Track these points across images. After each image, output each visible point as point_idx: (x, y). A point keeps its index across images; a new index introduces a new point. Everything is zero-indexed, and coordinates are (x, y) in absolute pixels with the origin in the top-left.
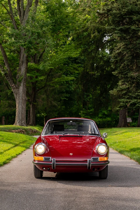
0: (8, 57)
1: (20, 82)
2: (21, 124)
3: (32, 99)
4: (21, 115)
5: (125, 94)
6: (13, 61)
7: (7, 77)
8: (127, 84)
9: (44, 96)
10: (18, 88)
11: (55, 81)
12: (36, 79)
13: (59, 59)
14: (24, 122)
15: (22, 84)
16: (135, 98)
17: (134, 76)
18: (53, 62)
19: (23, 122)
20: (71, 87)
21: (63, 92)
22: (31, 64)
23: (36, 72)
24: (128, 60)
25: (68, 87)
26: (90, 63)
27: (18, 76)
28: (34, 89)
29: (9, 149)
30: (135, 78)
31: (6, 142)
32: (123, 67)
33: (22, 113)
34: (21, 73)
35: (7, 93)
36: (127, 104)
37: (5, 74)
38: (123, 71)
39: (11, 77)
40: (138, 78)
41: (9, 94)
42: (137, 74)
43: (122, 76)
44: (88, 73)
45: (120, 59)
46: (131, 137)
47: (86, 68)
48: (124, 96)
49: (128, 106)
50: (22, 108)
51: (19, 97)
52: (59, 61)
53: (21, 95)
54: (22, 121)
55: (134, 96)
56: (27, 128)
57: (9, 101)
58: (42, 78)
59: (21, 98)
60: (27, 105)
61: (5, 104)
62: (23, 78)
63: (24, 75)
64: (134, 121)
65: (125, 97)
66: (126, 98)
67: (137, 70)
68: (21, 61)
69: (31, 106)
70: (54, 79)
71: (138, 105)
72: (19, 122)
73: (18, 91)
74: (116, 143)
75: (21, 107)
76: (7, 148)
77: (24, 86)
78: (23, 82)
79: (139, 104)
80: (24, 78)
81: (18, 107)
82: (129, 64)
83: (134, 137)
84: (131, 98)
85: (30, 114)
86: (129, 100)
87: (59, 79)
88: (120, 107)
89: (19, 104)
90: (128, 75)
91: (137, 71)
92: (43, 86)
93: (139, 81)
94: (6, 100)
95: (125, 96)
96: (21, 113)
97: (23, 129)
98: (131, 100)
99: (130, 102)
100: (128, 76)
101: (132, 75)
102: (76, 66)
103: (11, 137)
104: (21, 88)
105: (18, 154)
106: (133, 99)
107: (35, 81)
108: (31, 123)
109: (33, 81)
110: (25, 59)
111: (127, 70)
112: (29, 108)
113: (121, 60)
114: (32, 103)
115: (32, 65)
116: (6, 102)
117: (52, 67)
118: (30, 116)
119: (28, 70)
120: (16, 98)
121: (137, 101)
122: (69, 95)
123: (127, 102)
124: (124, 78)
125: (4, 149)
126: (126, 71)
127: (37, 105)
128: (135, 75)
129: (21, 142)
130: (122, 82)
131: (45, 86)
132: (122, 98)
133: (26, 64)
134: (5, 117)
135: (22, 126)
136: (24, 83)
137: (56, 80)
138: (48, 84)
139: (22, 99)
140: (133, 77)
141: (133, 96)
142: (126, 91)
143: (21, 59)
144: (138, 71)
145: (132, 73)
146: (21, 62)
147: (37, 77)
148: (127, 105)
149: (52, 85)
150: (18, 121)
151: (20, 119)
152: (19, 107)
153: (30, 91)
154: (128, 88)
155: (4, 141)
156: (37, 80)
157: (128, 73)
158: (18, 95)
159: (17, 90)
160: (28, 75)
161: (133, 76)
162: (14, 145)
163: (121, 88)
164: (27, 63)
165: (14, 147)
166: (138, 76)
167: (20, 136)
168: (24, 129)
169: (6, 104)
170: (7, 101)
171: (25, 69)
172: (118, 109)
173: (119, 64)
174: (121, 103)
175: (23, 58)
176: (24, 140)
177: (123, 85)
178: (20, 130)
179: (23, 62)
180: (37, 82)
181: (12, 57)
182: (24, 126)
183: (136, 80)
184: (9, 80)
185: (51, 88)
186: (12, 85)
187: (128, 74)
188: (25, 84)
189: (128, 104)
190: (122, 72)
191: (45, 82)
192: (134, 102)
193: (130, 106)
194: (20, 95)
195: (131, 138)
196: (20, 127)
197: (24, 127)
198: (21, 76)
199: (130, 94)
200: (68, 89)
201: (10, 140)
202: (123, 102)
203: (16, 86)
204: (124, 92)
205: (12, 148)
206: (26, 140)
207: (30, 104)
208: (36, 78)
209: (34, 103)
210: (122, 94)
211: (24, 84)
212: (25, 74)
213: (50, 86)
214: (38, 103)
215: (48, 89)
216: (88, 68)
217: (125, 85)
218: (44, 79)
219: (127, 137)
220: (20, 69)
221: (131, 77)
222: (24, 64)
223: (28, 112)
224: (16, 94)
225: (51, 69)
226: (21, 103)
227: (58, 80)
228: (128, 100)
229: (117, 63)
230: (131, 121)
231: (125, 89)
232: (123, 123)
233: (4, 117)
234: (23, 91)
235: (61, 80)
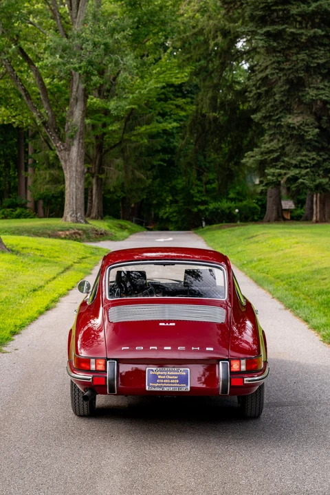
0: (48, 87)
1: (72, 137)
2: (75, 218)
3: (97, 168)
4: (74, 201)
5: (277, 159)
6: (58, 94)
7: (47, 128)
8: (281, 139)
9: (119, 161)
10: (68, 149)
11: (140, 132)
12: (102, 130)
13: (147, 89)
14: (81, 216)
15: (76, 142)
16: (296, 166)
17: (294, 124)
18: (135, 95)
19: (79, 214)
20: (172, 140)
21: (157, 151)
22: (94, 100)
23: (103, 115)
24: (282, 91)
25: (168, 141)
26: (208, 97)
27: (68, 127)
28: (100, 148)
29: (55, 278)
30: (296, 127)
31: (49, 261)
32: (272, 106)
33: (76, 198)
34: (74, 120)
35: (47, 157)
36: (279, 179)
37: (44, 123)
38: (271, 114)
39: (54, 129)
40: (302, 127)
41: (51, 158)
42: (299, 119)
43: (271, 123)
44: (204, 116)
45: (266, 91)
47: (200, 106)
48: (274, 164)
49: (282, 182)
50: (77, 188)
51: (71, 167)
52: (148, 94)
53: (74, 163)
54: (77, 214)
55: (294, 162)
56: (86, 227)
57: (52, 172)
58: (115, 127)
59: (74, 169)
60: (86, 179)
61: (44, 176)
62: (77, 130)
63: (79, 124)
64: (300, 205)
65: (276, 165)
66: (279, 167)
67: (299, 112)
68: (73, 97)
69: (94, 181)
70: (139, 127)
71: (301, 180)
72: (71, 216)
73: (69, 155)
74: (251, 262)
75: (75, 185)
76: (52, 276)
77: (80, 145)
78: (78, 139)
79: (304, 179)
80: (79, 131)
81: (70, 186)
82: (284, 99)
84: (287, 166)
85: (92, 196)
86: (285, 171)
87: (148, 127)
88: (266, 185)
89: (70, 181)
90: (281, 121)
91: (299, 113)
92: (118, 142)
93: (303, 132)
94: (46, 169)
95: (277, 162)
96: (74, 198)
97: (79, 230)
98: (288, 171)
99: (285, 174)
100: (282, 124)
101: (290, 121)
102: (180, 101)
103: (57, 252)
104: (75, 150)
105: (70, 288)
106: (292, 168)
107: (101, 133)
108: (94, 215)
109: (99, 132)
110: (81, 92)
111: (281, 112)
112: (90, 183)
113: (267, 92)
114: (96, 174)
115: (95, 103)
116: (45, 174)
117: (133, 106)
118: (92, 200)
119: (88, 112)
120: (66, 168)
121: (299, 173)
122: (170, 156)
123: (280, 175)
124: (275, 127)
125: (45, 278)
126: (277, 114)
127: (107, 178)
128: (295, 121)
129: (75, 261)
130: (271, 135)
131: (120, 142)
132: (271, 167)
133: (83, 102)
135: (77, 222)
136: (79, 139)
137: (143, 129)
138: (126, 137)
139: (77, 171)
140: (291, 126)
141: (292, 164)
142: (279, 154)
143: (74, 93)
144: (302, 113)
145: (290, 118)
146: (74, 99)
147: (104, 125)
148: (280, 182)
149: (135, 139)
150: (70, 214)
151: (73, 210)
152: (72, 186)
153: (92, 152)
154: (283, 148)
155: (44, 261)
156: (105, 130)
157: (282, 117)
158: (68, 164)
159: (67, 153)
160: (88, 121)
161: (291, 124)
162: (63, 269)
163: (268, 148)
164: (85, 102)
165: (63, 272)
166: (301, 125)
167: (73, 248)
168: (82, 230)
169: (45, 178)
170: (48, 172)
171: (81, 112)
172: (264, 188)
173: (264, 101)
174: (269, 177)
175: (77, 91)
176: (81, 257)
177: (271, 140)
178: (73, 231)
179: (77, 100)
180: (105, 134)
181: (56, 87)
182: (81, 222)
183: (298, 131)
184: (51, 135)
185: (133, 145)
186: (58, 145)
187: (283, 120)
188: (81, 141)
189: (282, 178)
190: (271, 116)
191: (121, 135)
192: (293, 174)
193: (286, 182)
194: (72, 162)
195: (282, 252)
196: (72, 225)
197: (81, 225)
198: (73, 126)
199: (286, 159)
200: (167, 145)
201: (55, 258)
202: (273, 175)
203: (64, 146)
204: (275, 155)
205: (59, 274)
206: (84, 256)
207: (93, 177)
208: (103, 128)
209: (100, 176)
210: (271, 159)
211: (79, 142)
212: (83, 119)
213: (130, 141)
214: (107, 174)
215: (126, 146)
216: (204, 106)
217: (275, 141)
218: (120, 129)
219: (275, 249)
220: (72, 113)
221: (288, 126)
222: (78, 104)
223: (87, 192)
224: (65, 161)
225: (133, 109)
226: (74, 178)
227: (146, 130)
228: (283, 171)
229: (260, 99)
230: (293, 206)
231: (277, 149)
234: (78, 156)
235: (152, 128)
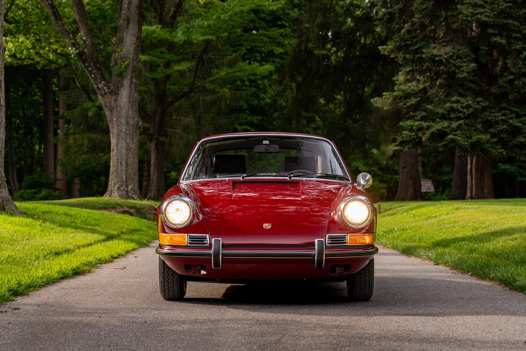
0: (87, 8)
1: (121, 75)
2: (125, 192)
3: (156, 127)
4: (124, 167)
5: (416, 108)
6: (100, 21)
7: (84, 62)
8: (421, 78)
9: (189, 120)
10: (115, 92)
11: (218, 76)
12: (164, 71)
13: (229, 14)
14: (133, 189)
15: (126, 82)
16: (443, 117)
17: (441, 55)
18: (211, 22)
19: (130, 187)
20: (262, 95)
21: (241, 110)
22: (153, 29)
23: (166, 51)
24: (423, 10)
25: (256, 96)
26: (316, 23)
27: (116, 61)
28: (161, 98)
29: (90, 245)
30: (444, 61)
31: (82, 228)
32: (409, 32)
33: (127, 163)
34: (124, 50)
35: (84, 115)
36: (420, 134)
37: (80, 55)
38: (408, 43)
39: (96, 63)
40: (451, 60)
41: (90, 114)
42: (448, 49)
43: (407, 56)
44: (309, 52)
45: (400, 9)
46: (436, 217)
47: (304, 38)
48: (411, 114)
49: (424, 139)
50: (128, 149)
51: (119, 118)
52: (230, 19)
53: (123, 112)
54: (127, 186)
55: (441, 111)
56: (141, 205)
57: (92, 136)
58: (183, 66)
59: (123, 121)
60: (141, 145)
61: (80, 142)
62: (128, 65)
63: (131, 56)
64: (440, 190)
65: (414, 116)
66: (419, 118)
67: (448, 39)
68: (123, 16)
69: (152, 146)
70: (216, 70)
71: (451, 136)
72: (119, 189)
73: (116, 100)
74: (391, 231)
75: (124, 145)
76: (85, 242)
77: (133, 86)
78: (129, 77)
79: (455, 135)
80: (131, 66)
81: (117, 145)
82: (427, 21)
83: (442, 217)
84: (431, 117)
85: (149, 171)
86: (428, 124)
87: (230, 71)
88: (401, 144)
89: (118, 139)
90: (422, 53)
91: (447, 42)
92: (186, 90)
93: (453, 69)
94: (83, 132)
95: (415, 111)
96: (124, 163)
97: (130, 208)
98: (432, 123)
99: (428, 128)
100: (424, 56)
101: (435, 52)
102: (275, 32)
103: (96, 220)
104: (124, 93)
105: (115, 255)
106: (438, 120)
107: (163, 75)
108: (152, 195)
109: (159, 74)
110: (134, 10)
111: (421, 40)
112: (147, 152)
113: (402, 11)
114: (155, 136)
115: (154, 32)
116: (83, 138)
117: (210, 37)
118: (149, 176)
119: (144, 45)
120: (111, 120)
121: (448, 127)
122: (259, 118)
123: (420, 129)
124: (413, 61)
125: (75, 243)
126: (416, 43)
127: (171, 145)
128: (442, 52)
129: (124, 231)
130: (408, 73)
131: (191, 91)
132: (408, 119)
133: (136, 25)
134: (81, 181)
135: (128, 198)
136: (132, 78)
137: (222, 73)
138: (198, 83)
139: (127, 123)
140: (437, 59)
141: (437, 113)
142: (419, 99)
143: (124, 12)
144: (451, 41)
145: (435, 48)
146: (124, 20)
147: (168, 65)
148: (421, 138)
149: (212, 87)
150: (117, 186)
151: (122, 181)
152: (120, 145)
153: (150, 107)
154: (424, 90)
155: (76, 228)
156: (168, 71)
157: (423, 47)
158: (115, 113)
159: (114, 97)
160: (143, 58)
161: (436, 56)
162: (104, 237)
163: (403, 91)
164: (140, 25)
165: (104, 241)
166: (451, 57)
167: (121, 219)
168: (134, 207)
169: (83, 144)
170: (86, 136)
171: (134, 39)
172: (397, 148)
173: (397, 23)
174: (404, 132)
175: (129, 8)
176: (133, 228)
177: (408, 81)
178: (122, 210)
179: (128, 21)
180: (168, 77)
181: (99, 9)
182: (133, 199)
183: (446, 66)
184: (90, 72)
185: (209, 98)
186: (100, 86)
187: (424, 51)
188: (134, 80)
189: (424, 134)
190: (407, 46)
191: (191, 80)
192: (440, 127)
193: (429, 139)
194: (120, 112)
195: (435, 220)
196: (121, 201)
197: (133, 201)
198: (124, 58)
199: (429, 107)
200: (256, 102)
201: (93, 225)
202: (411, 130)
203: (108, 88)
204: (413, 101)
205: (99, 241)
206: (138, 228)
207: (151, 141)
208: (165, 68)
209: (162, 139)
210: (408, 108)
211: (131, 82)
212: (136, 54)
213: (205, 91)
214: (171, 139)
215: (199, 100)
216: (311, 36)
217: (414, 83)
218: (190, 70)
219: (423, 217)
220: (121, 41)
221: (432, 59)
222: (131, 26)
223: (143, 164)
224: (111, 110)
225: (208, 42)
226: (123, 135)
227: (228, 73)
228: (425, 124)
229: (393, 22)
230: (432, 187)
231: (417, 93)
232: (410, 192)
233: (77, 180)
234: (129, 102)
235: (235, 72)
